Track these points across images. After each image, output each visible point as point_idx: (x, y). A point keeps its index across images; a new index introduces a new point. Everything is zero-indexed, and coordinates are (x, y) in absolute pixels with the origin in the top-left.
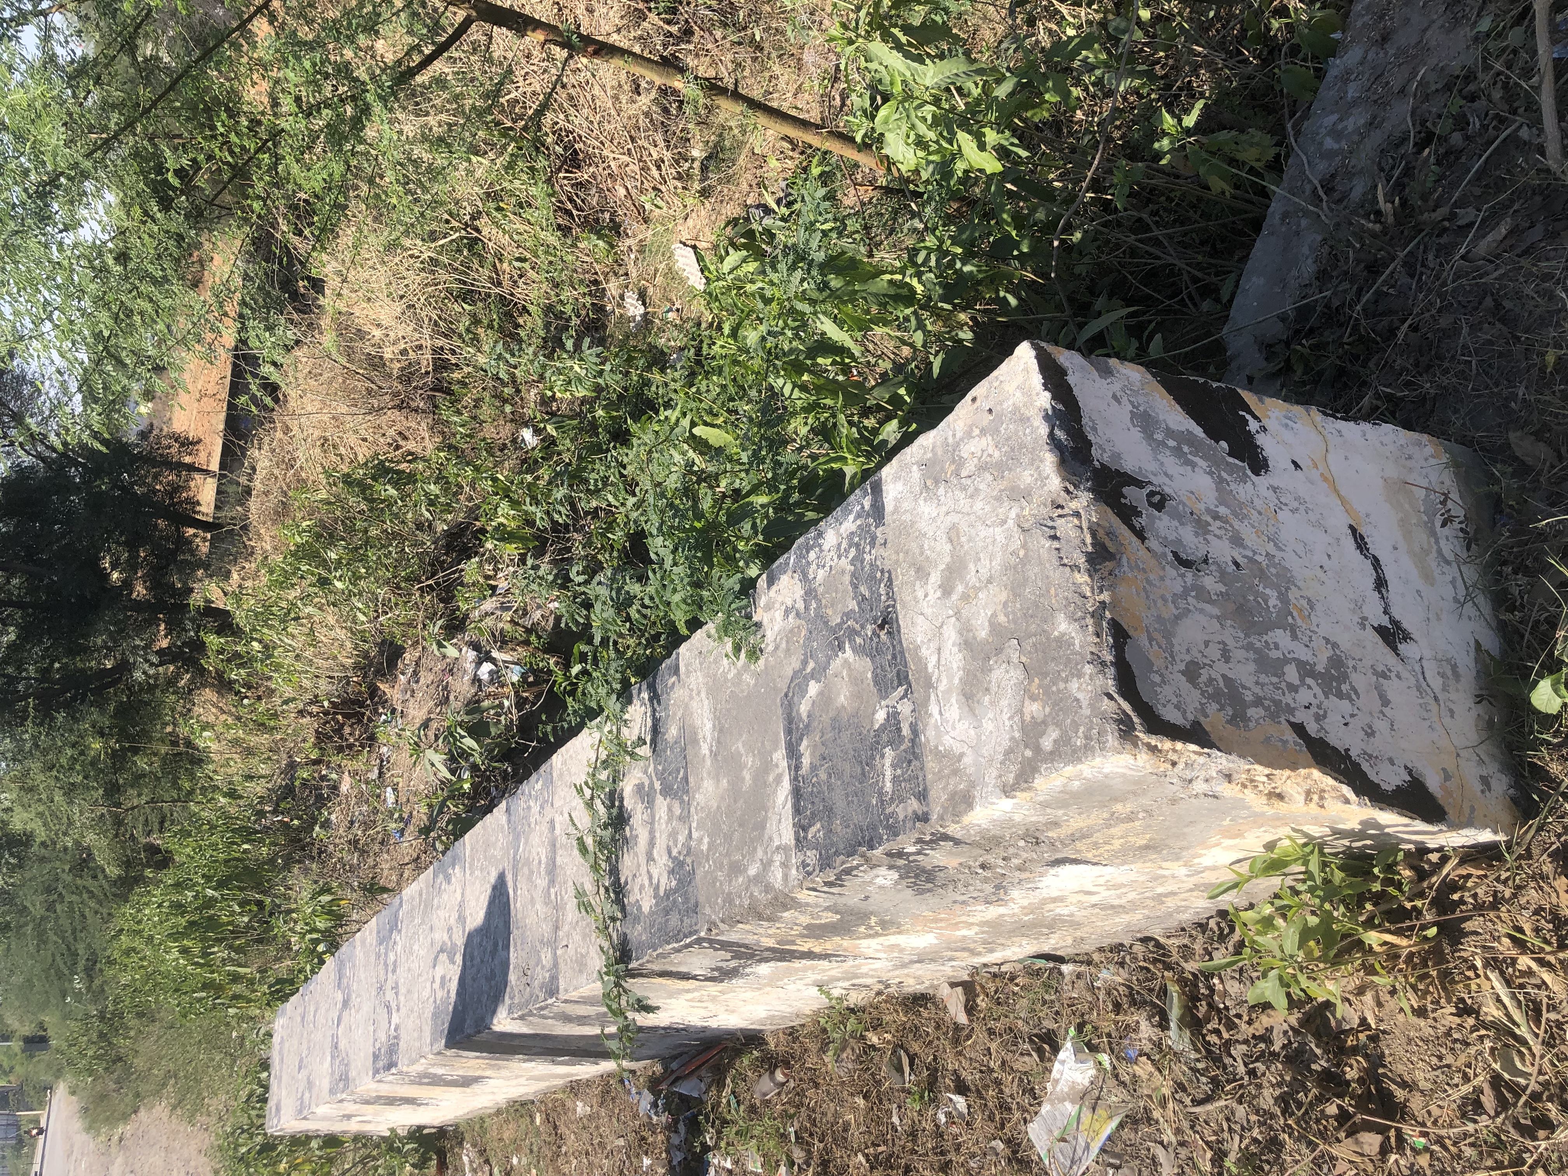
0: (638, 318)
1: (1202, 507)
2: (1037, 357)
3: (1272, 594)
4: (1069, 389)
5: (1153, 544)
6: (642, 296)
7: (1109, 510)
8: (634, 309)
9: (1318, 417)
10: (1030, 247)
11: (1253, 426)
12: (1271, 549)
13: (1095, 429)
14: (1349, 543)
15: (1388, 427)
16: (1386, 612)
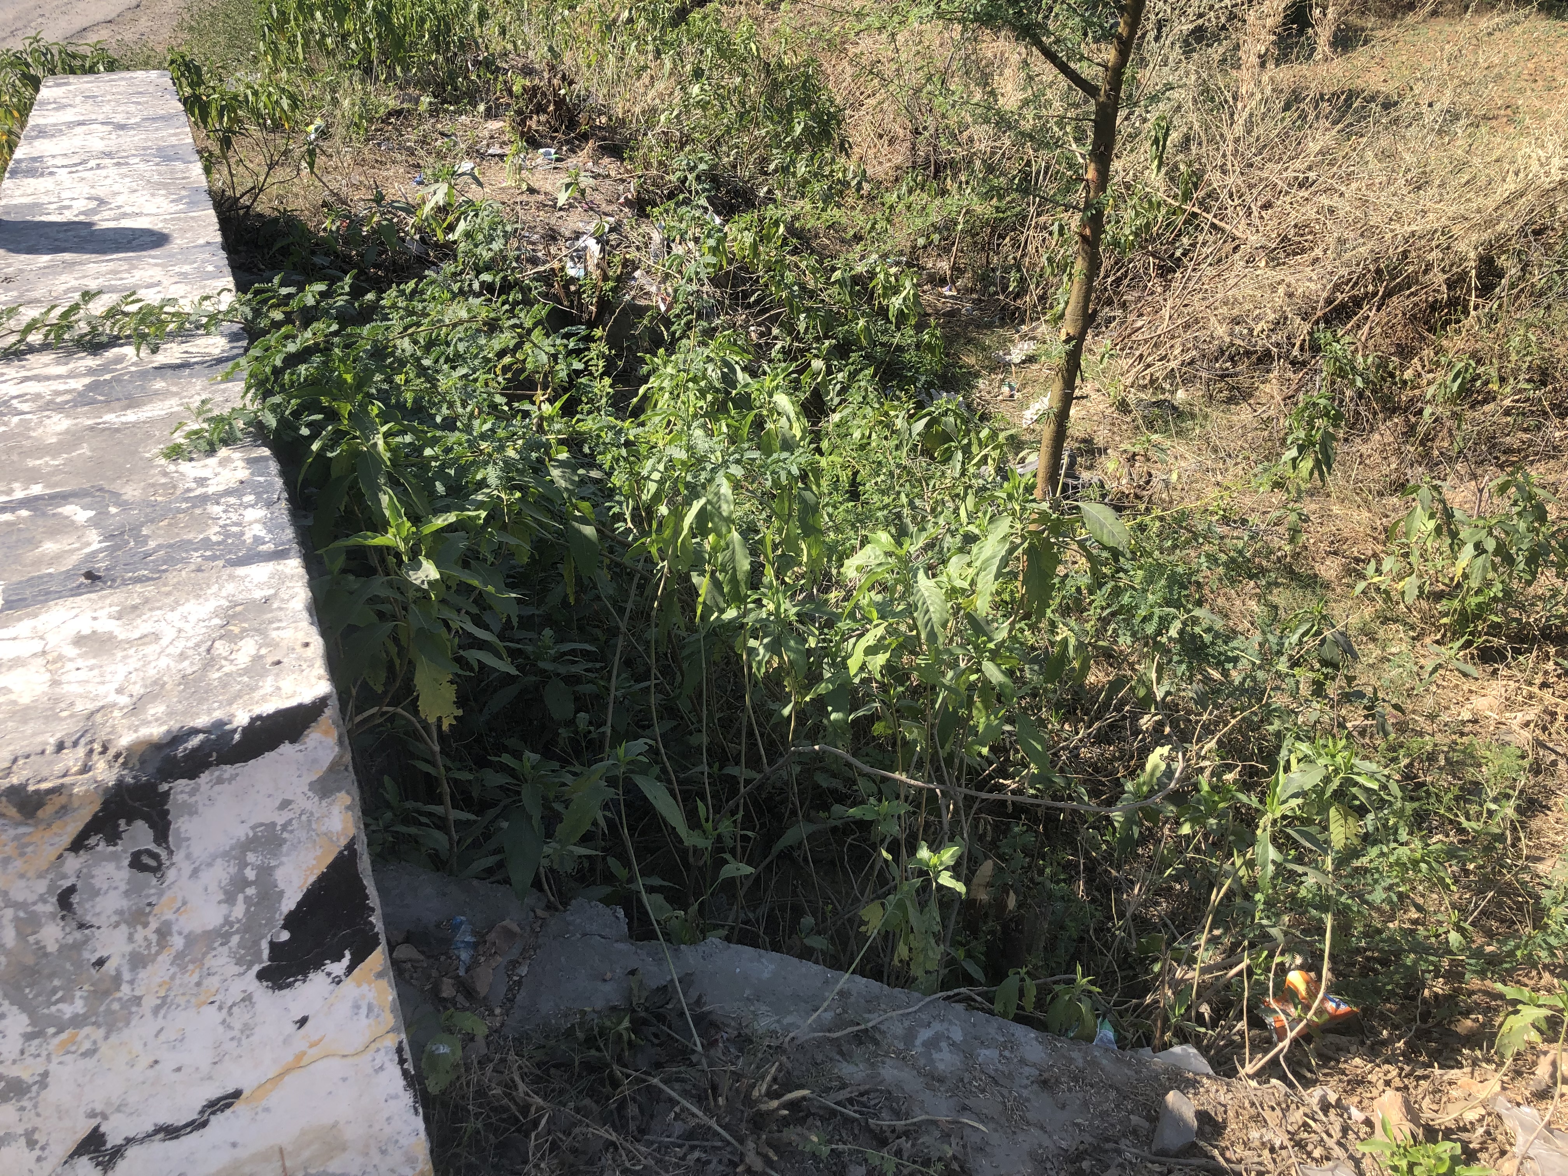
0: (1008, 358)
1: (169, 916)
2: (300, 707)
3: (78, 1006)
4: (272, 747)
5: (73, 863)
6: (1031, 359)
7: (96, 807)
8: (1016, 354)
9: (391, 1042)
10: (836, 721)
11: (338, 968)
12: (150, 1002)
13: (220, 781)
14: (213, 1092)
15: (419, 1123)
16: (129, 1141)
